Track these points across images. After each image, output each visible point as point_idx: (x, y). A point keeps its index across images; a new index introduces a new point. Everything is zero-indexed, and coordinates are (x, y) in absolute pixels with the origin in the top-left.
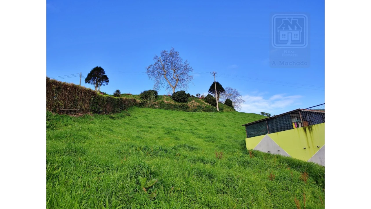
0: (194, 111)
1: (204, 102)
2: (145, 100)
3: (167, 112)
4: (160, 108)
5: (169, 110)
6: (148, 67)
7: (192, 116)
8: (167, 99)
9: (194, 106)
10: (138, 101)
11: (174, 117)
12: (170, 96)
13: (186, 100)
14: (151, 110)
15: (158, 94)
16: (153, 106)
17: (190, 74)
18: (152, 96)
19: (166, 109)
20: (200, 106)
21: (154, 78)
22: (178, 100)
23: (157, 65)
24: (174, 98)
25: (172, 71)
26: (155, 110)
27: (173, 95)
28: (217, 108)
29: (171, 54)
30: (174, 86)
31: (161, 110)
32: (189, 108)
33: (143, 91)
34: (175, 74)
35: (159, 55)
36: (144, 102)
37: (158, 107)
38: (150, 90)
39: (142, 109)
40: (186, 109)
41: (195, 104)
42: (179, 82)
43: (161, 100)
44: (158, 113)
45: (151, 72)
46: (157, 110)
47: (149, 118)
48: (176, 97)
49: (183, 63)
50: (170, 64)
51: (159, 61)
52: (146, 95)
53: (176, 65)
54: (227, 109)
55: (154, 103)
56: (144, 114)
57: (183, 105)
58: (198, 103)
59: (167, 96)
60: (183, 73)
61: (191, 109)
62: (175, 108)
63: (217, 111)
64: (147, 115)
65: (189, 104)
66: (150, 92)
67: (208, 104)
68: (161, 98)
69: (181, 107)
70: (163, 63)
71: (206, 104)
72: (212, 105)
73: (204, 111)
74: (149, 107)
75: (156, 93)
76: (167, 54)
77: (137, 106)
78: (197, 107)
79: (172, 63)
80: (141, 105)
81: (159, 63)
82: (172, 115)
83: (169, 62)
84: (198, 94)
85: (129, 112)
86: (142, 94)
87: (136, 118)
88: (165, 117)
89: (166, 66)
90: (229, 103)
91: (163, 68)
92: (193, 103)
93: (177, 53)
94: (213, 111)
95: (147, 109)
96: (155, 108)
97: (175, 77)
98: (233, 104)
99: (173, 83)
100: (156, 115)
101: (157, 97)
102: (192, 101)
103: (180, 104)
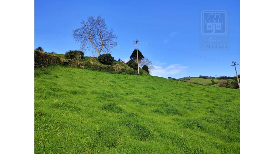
0: (119, 73)
1: (127, 66)
2: (70, 60)
3: (93, 72)
4: (86, 69)
5: (95, 71)
6: (75, 31)
7: (119, 78)
8: (93, 61)
9: (119, 69)
10: (63, 60)
11: (102, 78)
12: (96, 58)
13: (111, 63)
14: (76, 70)
15: (84, 55)
16: (79, 66)
17: (114, 40)
18: (78, 56)
19: (92, 70)
20: (124, 69)
21: (80, 42)
22: (104, 62)
23: (83, 30)
24: (100, 59)
25: (98, 37)
26: (81, 70)
27: (99, 57)
28: (138, 72)
29: (97, 21)
30: (99, 50)
31: (87, 71)
32: (115, 70)
33: (68, 51)
34: (100, 40)
35: (86, 21)
36: (69, 61)
37: (83, 67)
38: (76, 51)
39: (66, 68)
40: (111, 71)
41: (120, 67)
42: (104, 47)
43: (88, 61)
44: (85, 73)
45: (77, 35)
46: (83, 70)
47: (74, 78)
48: (102, 59)
49: (108, 30)
50: (96, 30)
51: (85, 26)
52: (71, 55)
53: (102, 32)
54: (145, 73)
55: (80, 63)
56: (68, 73)
57: (109, 68)
58: (122, 67)
59: (93, 58)
60: (108, 39)
61: (116, 71)
62: (101, 69)
63: (138, 74)
64: (72, 74)
65: (114, 66)
66: (76, 52)
67: (131, 68)
68: (87, 60)
69: (107, 69)
70: (90, 28)
71: (129, 68)
72: (134, 69)
73: (128, 74)
74: (74, 67)
75: (82, 53)
76: (94, 20)
77: (61, 65)
78: (121, 70)
79: (98, 30)
80: (65, 64)
81: (86, 27)
82: (99, 76)
83: (95, 28)
84: (120, 59)
85: (49, 69)
86: (67, 54)
87: (57, 77)
88: (92, 77)
89: (92, 32)
90: (146, 68)
91: (89, 33)
92: (117, 66)
93: (103, 20)
94: (135, 74)
95: (72, 68)
96: (81, 68)
97: (100, 42)
98: (149, 69)
99: (99, 48)
100: (81, 75)
101: (83, 58)
102: (116, 65)
103: (106, 66)
